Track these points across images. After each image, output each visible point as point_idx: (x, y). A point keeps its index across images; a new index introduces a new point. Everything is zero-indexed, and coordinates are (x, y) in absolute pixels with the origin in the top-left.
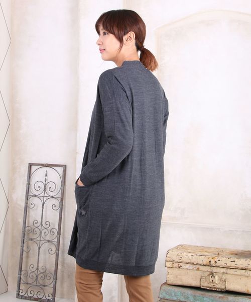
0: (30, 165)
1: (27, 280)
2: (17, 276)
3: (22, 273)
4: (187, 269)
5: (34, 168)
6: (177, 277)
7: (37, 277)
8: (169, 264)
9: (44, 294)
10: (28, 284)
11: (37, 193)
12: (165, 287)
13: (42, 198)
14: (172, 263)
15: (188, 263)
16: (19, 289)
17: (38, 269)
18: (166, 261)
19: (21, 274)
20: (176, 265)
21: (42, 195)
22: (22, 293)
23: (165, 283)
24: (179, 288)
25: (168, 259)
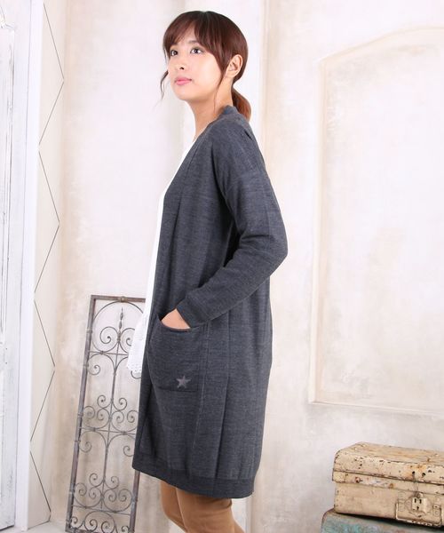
0: (94, 299)
1: (84, 500)
2: (67, 493)
3: (77, 489)
4: (372, 486)
5: (100, 304)
6: (353, 499)
7: (102, 495)
8: (339, 476)
9: (115, 527)
10: (86, 507)
11: (105, 348)
12: (331, 517)
13: (114, 357)
14: (344, 474)
15: (374, 475)
16: (71, 517)
17: (104, 481)
18: (334, 470)
19: (74, 491)
20: (351, 478)
21: (114, 351)
22: (75, 523)
23: (332, 511)
24: (357, 519)
25: (338, 467)
